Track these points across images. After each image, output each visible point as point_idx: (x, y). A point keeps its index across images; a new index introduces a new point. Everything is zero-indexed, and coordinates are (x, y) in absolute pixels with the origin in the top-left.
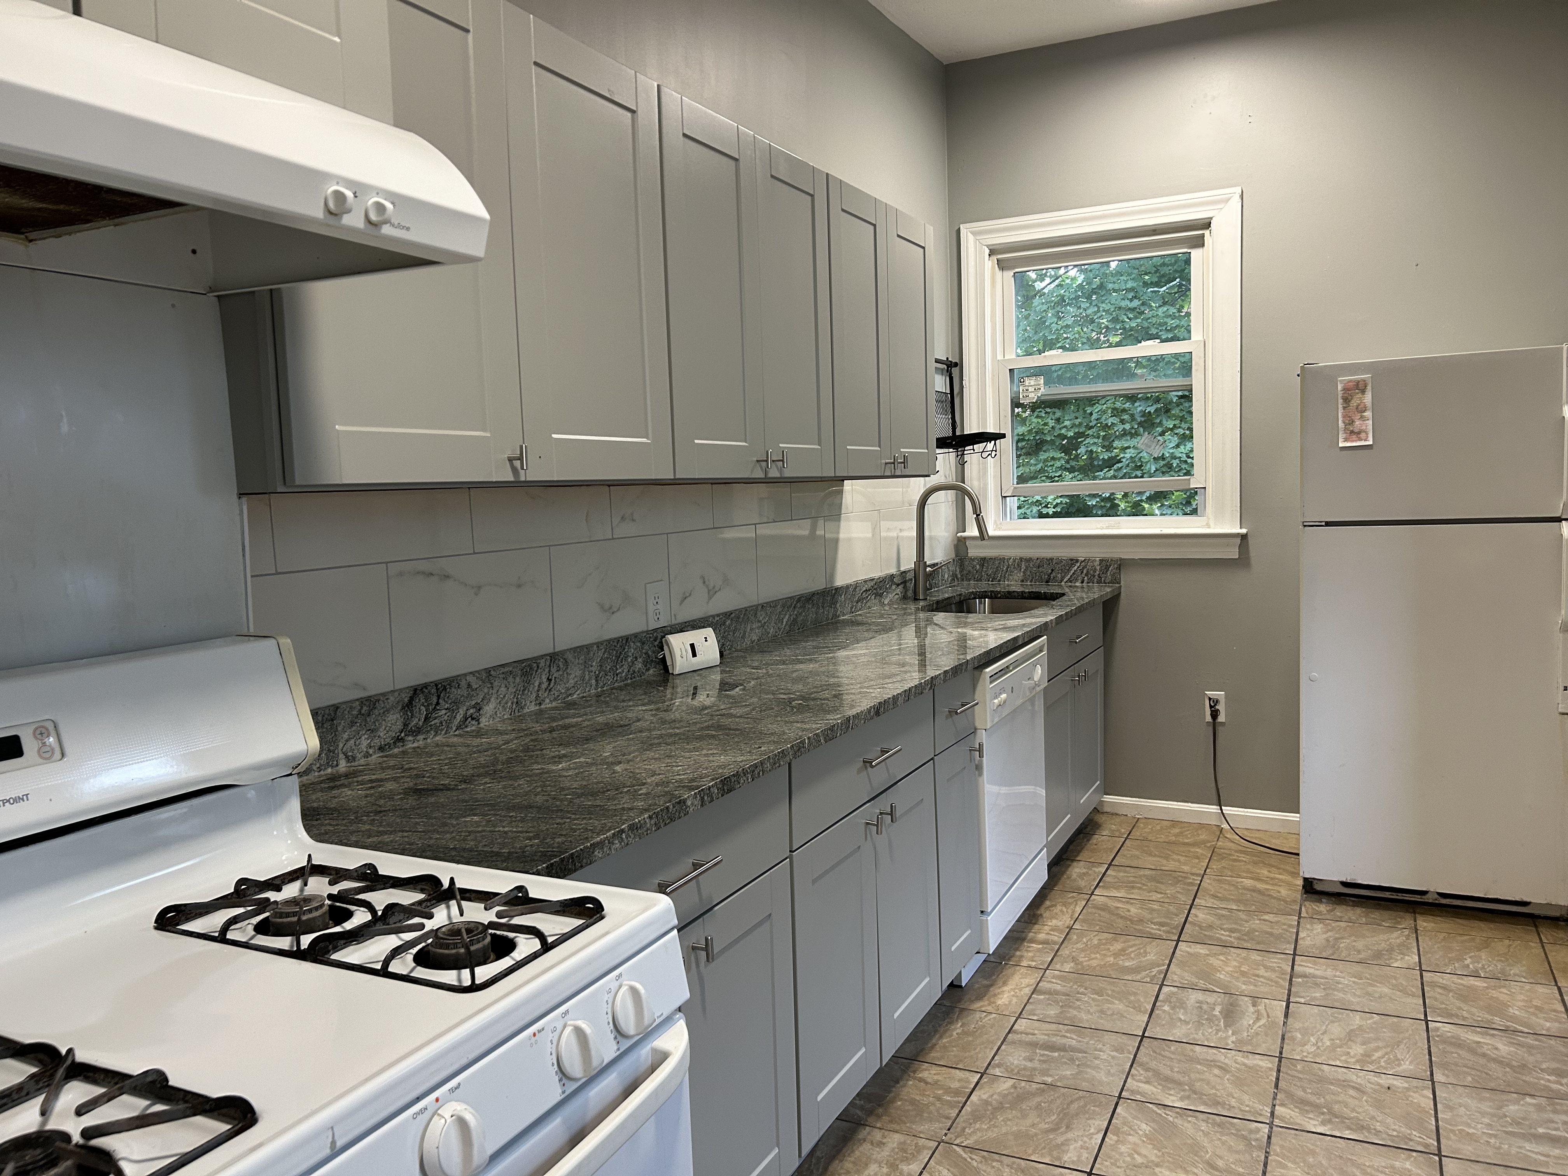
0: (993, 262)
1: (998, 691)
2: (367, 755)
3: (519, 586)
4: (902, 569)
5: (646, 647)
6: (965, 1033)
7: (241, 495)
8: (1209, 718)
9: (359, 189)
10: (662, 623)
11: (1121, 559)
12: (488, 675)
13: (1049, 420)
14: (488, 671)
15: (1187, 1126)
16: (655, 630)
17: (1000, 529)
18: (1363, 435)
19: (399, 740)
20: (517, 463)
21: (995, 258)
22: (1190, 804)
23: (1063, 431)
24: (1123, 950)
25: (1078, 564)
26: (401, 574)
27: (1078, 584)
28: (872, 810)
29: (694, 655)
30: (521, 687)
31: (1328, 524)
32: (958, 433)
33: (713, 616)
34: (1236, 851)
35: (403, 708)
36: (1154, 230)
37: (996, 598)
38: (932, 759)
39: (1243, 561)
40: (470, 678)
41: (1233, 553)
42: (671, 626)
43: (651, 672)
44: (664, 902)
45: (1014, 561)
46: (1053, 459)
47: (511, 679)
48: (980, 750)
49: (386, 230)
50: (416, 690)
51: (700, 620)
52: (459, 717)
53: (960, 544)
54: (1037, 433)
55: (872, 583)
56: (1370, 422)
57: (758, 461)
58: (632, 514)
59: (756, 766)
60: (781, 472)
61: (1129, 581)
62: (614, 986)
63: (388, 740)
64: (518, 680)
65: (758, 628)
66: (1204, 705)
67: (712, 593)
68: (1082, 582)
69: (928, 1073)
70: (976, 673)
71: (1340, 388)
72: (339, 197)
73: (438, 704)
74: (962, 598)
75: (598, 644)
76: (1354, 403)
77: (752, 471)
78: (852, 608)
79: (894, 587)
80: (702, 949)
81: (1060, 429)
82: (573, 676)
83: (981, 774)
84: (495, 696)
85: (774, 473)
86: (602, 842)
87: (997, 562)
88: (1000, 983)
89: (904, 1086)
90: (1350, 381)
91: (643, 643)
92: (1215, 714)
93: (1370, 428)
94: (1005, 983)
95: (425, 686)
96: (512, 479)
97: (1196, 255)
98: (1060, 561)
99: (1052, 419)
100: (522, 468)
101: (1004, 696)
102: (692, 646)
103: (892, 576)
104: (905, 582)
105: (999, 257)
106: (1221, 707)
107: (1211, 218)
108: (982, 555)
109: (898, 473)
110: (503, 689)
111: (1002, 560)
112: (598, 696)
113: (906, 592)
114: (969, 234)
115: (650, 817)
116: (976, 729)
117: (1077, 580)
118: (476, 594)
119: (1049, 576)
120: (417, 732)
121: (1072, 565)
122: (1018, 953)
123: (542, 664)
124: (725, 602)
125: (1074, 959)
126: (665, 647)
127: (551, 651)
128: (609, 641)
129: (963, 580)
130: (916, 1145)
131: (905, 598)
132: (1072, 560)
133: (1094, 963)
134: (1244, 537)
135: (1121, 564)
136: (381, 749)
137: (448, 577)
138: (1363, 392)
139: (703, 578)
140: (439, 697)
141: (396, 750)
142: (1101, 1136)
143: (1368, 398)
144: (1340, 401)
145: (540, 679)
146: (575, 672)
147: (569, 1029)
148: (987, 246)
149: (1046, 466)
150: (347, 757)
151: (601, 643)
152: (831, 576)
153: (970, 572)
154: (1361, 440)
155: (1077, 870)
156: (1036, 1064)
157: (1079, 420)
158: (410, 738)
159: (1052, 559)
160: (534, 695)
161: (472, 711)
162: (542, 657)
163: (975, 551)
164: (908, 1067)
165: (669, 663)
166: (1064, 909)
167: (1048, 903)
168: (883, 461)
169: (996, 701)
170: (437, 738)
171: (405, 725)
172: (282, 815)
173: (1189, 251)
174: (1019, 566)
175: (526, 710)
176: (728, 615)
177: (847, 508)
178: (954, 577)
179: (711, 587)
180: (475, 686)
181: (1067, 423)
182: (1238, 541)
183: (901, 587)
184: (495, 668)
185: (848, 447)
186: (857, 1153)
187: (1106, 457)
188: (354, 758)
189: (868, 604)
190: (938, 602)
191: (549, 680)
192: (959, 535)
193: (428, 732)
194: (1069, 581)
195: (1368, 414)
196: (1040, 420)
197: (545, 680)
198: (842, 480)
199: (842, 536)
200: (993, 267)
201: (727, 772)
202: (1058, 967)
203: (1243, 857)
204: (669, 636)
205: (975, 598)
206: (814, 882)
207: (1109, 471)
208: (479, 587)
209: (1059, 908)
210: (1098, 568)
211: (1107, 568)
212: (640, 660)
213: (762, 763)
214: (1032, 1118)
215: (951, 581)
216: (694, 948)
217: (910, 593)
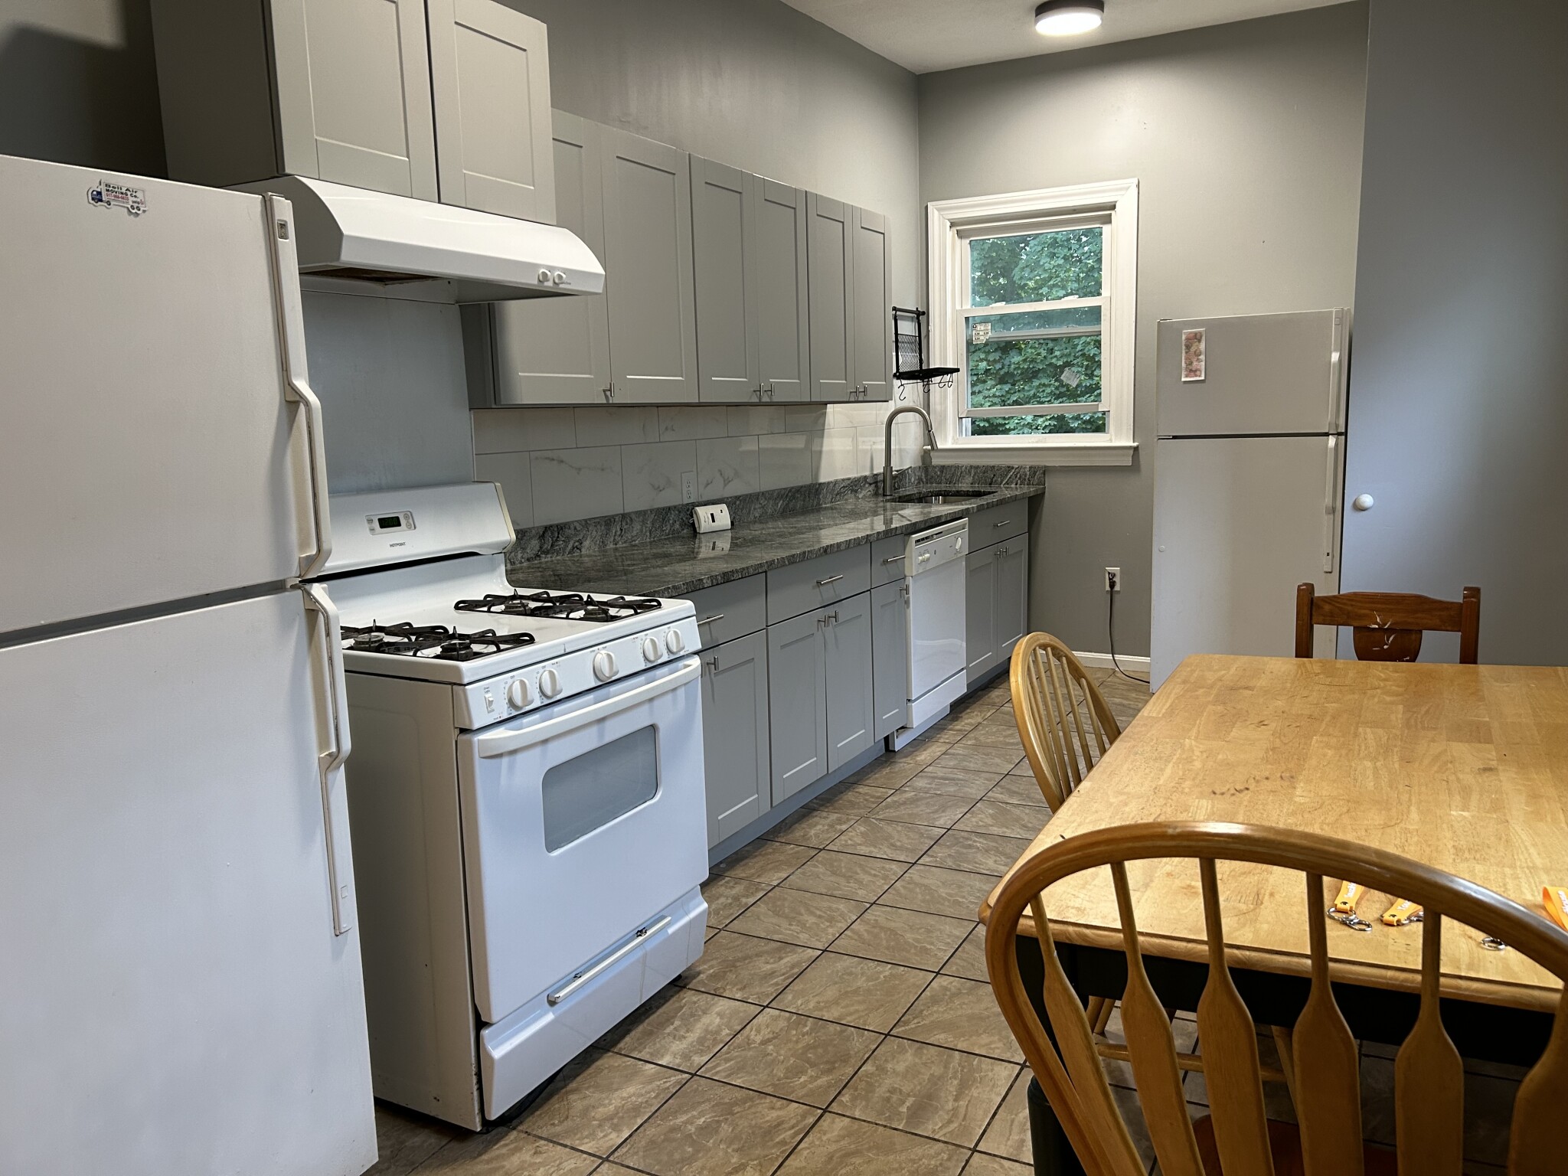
0: (953, 232)
1: (922, 552)
2: (521, 563)
3: (603, 470)
4: (875, 472)
5: (682, 515)
6: (891, 772)
7: (470, 409)
8: (1108, 588)
9: (551, 269)
10: (692, 500)
11: (1045, 467)
12: (586, 523)
13: (1042, 350)
14: (586, 520)
15: (1017, 811)
16: (688, 504)
17: (957, 443)
18: (1198, 373)
19: (537, 556)
20: (608, 393)
21: (954, 229)
22: (1093, 654)
23: (1054, 361)
24: (1012, 734)
25: (1013, 471)
26: (537, 458)
27: (1013, 486)
28: (821, 614)
29: (713, 521)
30: (605, 532)
31: (1175, 437)
32: (924, 367)
33: (728, 498)
34: (1119, 684)
35: (540, 537)
36: (1074, 210)
37: (948, 495)
38: (869, 590)
39: (1135, 467)
40: (576, 524)
41: (1128, 461)
42: (698, 502)
43: (685, 531)
44: (689, 604)
45: (966, 468)
46: (1044, 385)
47: (599, 527)
48: (907, 590)
49: (561, 286)
50: (546, 528)
51: (718, 500)
52: (570, 547)
53: (926, 456)
54: (1031, 362)
55: (849, 482)
56: (1203, 363)
57: (754, 391)
58: (672, 426)
59: (743, 569)
60: (771, 399)
61: (1052, 484)
62: (667, 631)
63: (532, 556)
64: (603, 528)
65: (760, 508)
66: (1105, 578)
67: (727, 482)
68: (1016, 484)
69: (862, 789)
70: (906, 538)
71: (1184, 337)
72: (544, 274)
73: (558, 537)
74: (922, 496)
75: (651, 511)
76: (1193, 349)
77: (750, 398)
78: (832, 499)
79: (867, 485)
80: (712, 664)
81: (1052, 358)
82: (635, 529)
83: (908, 607)
84: (589, 536)
85: (766, 399)
86: (658, 591)
87: (953, 469)
88: (922, 749)
89: (847, 794)
90: (1191, 333)
91: (680, 512)
92: (1112, 585)
93: (1203, 367)
94: (925, 750)
95: (551, 526)
96: (605, 402)
97: (1106, 229)
98: (1000, 468)
99: (1044, 350)
100: (611, 396)
101: (927, 555)
102: (712, 515)
103: (865, 477)
104: (876, 482)
105: (958, 228)
106: (1117, 579)
107: (1116, 202)
108: (942, 464)
109: (860, 399)
110: (594, 533)
111: (957, 467)
112: (651, 542)
113: (877, 491)
114: (935, 210)
115: (684, 584)
116: (905, 576)
117: (1012, 483)
118: (578, 473)
119: (992, 479)
120: (547, 552)
121: (1009, 471)
122: (938, 736)
123: (617, 520)
124: (737, 489)
125: (976, 739)
126: (694, 516)
127: (622, 512)
128: (658, 509)
129: (927, 483)
130: (847, 818)
131: (876, 494)
132: (1009, 467)
133: (989, 741)
134: (1136, 449)
135: (1046, 470)
136: (528, 560)
137: (562, 461)
138: (1200, 341)
139: (720, 471)
140: (559, 533)
141: (536, 562)
142: (962, 815)
143: (1202, 346)
144: (1184, 347)
145: (615, 529)
146: (637, 526)
147: (648, 640)
148: (949, 220)
149: (1038, 392)
150: (511, 562)
151: (653, 510)
152: (817, 475)
153: (932, 477)
154: (1196, 376)
155: (997, 693)
156: (933, 786)
157: (1068, 351)
158: (544, 556)
159: (994, 467)
160: (612, 538)
161: (577, 544)
162: (617, 515)
163: (937, 461)
164: (850, 787)
165: (697, 526)
166: (979, 714)
167: (968, 711)
168: (849, 391)
169: (920, 558)
170: (558, 557)
171: (541, 547)
172: (497, 573)
173: (1101, 226)
174: (970, 472)
175: (608, 547)
176: (737, 498)
177: (829, 425)
178: (920, 480)
179: (726, 478)
180: (579, 529)
181: (1057, 353)
182: (1131, 452)
183: (873, 486)
184: (590, 519)
185: (821, 381)
186: (810, 821)
187: (1088, 385)
188: (514, 563)
189: (846, 497)
190: (900, 497)
191: (621, 530)
192: (925, 447)
193: (553, 553)
194: (1007, 483)
195: (1202, 357)
196: (1033, 351)
197: (619, 530)
198: (826, 404)
199: (825, 448)
200: (953, 236)
201: (726, 570)
202: (963, 742)
203: (1121, 687)
204: (697, 508)
205: (932, 496)
206: (782, 647)
207: (1090, 397)
208: (580, 469)
209: (975, 713)
210: (1028, 473)
211: (1035, 473)
212: (678, 523)
213: (747, 568)
214: (922, 808)
215: (918, 483)
216: (708, 664)
217: (881, 491)
